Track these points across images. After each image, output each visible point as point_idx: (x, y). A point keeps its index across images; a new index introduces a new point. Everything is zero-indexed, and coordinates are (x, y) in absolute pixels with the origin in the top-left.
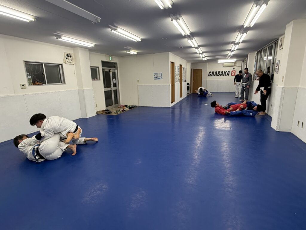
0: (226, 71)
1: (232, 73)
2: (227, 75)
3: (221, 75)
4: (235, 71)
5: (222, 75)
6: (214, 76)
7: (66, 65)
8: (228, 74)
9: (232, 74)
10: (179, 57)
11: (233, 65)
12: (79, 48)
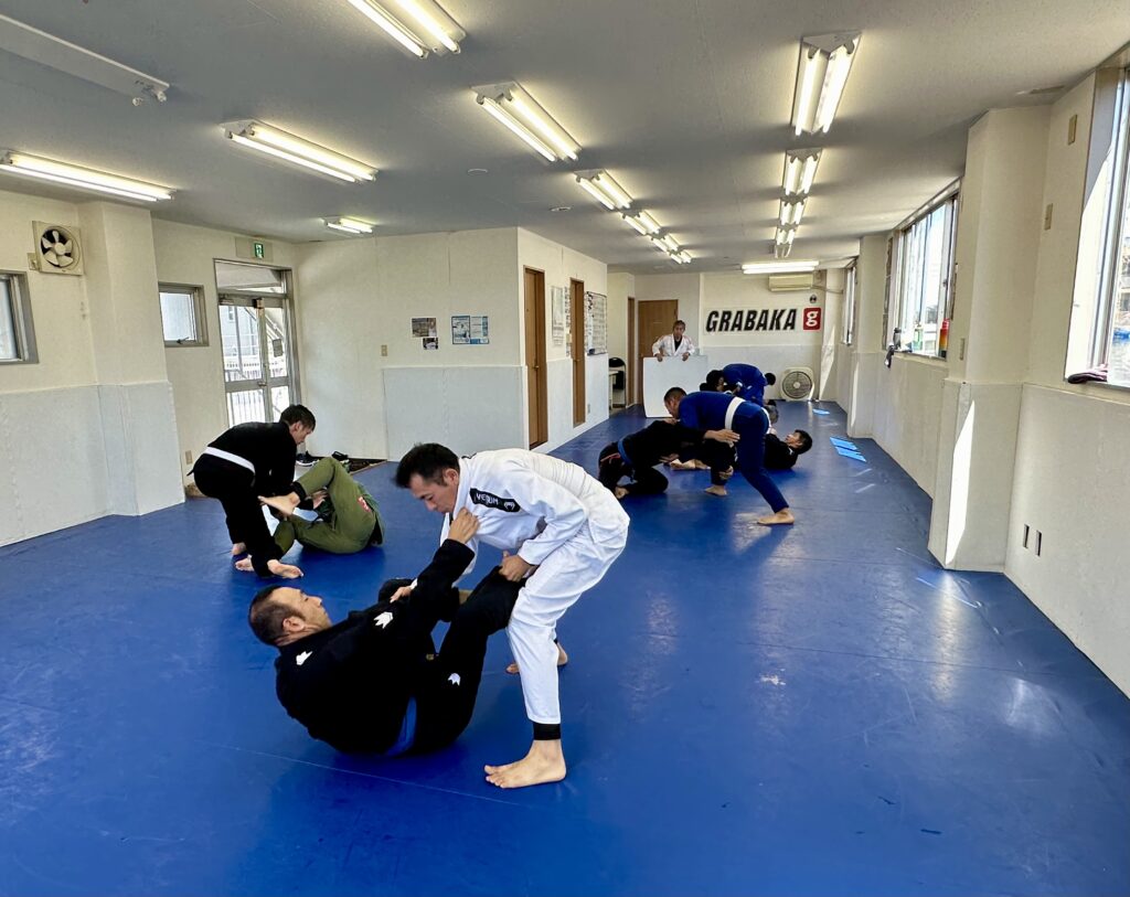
0: (783, 311)
1: (806, 319)
2: (785, 328)
3: (759, 325)
5: (765, 328)
8: (791, 325)
9: (808, 324)
10: (564, 247)
11: (811, 283)
12: (103, 205)
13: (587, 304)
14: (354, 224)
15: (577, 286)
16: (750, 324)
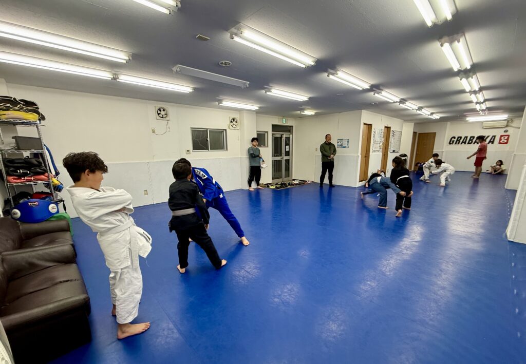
0: (488, 136)
1: (501, 139)
2: (489, 143)
3: (475, 142)
4: (509, 136)
6: (460, 145)
7: (230, 130)
8: (492, 142)
9: (501, 142)
10: (383, 115)
11: (506, 124)
12: (245, 111)
13: (391, 134)
14: (309, 112)
15: (388, 128)
16: (470, 142)
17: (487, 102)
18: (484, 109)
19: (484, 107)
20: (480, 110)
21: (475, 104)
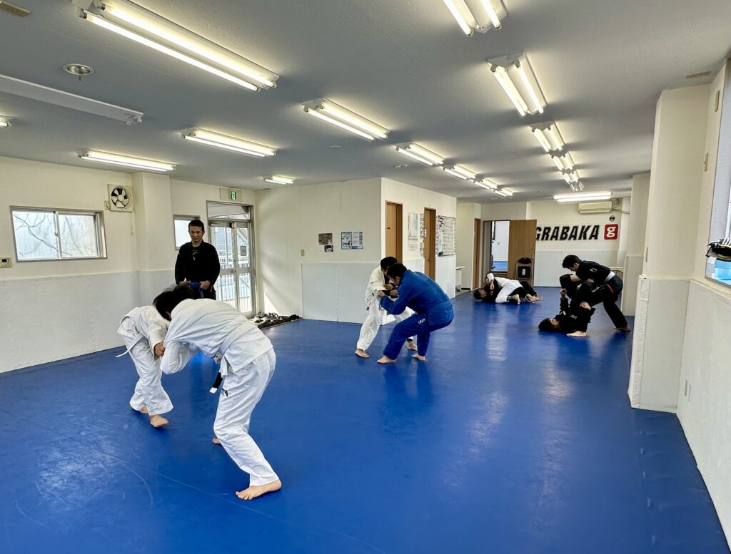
0: (589, 227)
1: (606, 232)
2: (590, 238)
3: (571, 236)
4: (616, 226)
5: (575, 239)
6: (549, 242)
7: (113, 213)
8: (595, 236)
9: (608, 235)
10: (419, 188)
11: (610, 207)
12: (143, 175)
13: (437, 223)
15: (431, 213)
17: (578, 170)
18: (577, 181)
19: (575, 177)
20: (571, 183)
21: (561, 173)
